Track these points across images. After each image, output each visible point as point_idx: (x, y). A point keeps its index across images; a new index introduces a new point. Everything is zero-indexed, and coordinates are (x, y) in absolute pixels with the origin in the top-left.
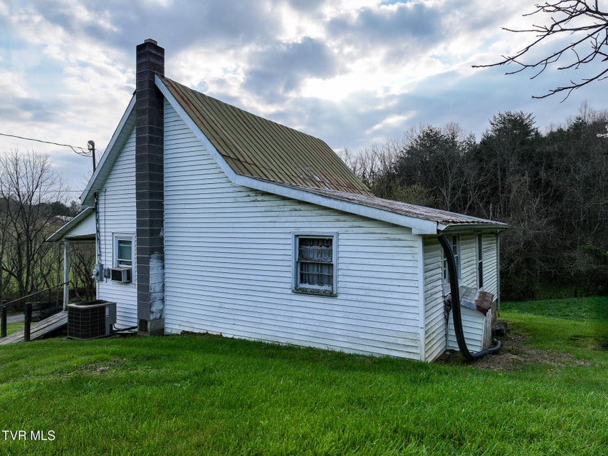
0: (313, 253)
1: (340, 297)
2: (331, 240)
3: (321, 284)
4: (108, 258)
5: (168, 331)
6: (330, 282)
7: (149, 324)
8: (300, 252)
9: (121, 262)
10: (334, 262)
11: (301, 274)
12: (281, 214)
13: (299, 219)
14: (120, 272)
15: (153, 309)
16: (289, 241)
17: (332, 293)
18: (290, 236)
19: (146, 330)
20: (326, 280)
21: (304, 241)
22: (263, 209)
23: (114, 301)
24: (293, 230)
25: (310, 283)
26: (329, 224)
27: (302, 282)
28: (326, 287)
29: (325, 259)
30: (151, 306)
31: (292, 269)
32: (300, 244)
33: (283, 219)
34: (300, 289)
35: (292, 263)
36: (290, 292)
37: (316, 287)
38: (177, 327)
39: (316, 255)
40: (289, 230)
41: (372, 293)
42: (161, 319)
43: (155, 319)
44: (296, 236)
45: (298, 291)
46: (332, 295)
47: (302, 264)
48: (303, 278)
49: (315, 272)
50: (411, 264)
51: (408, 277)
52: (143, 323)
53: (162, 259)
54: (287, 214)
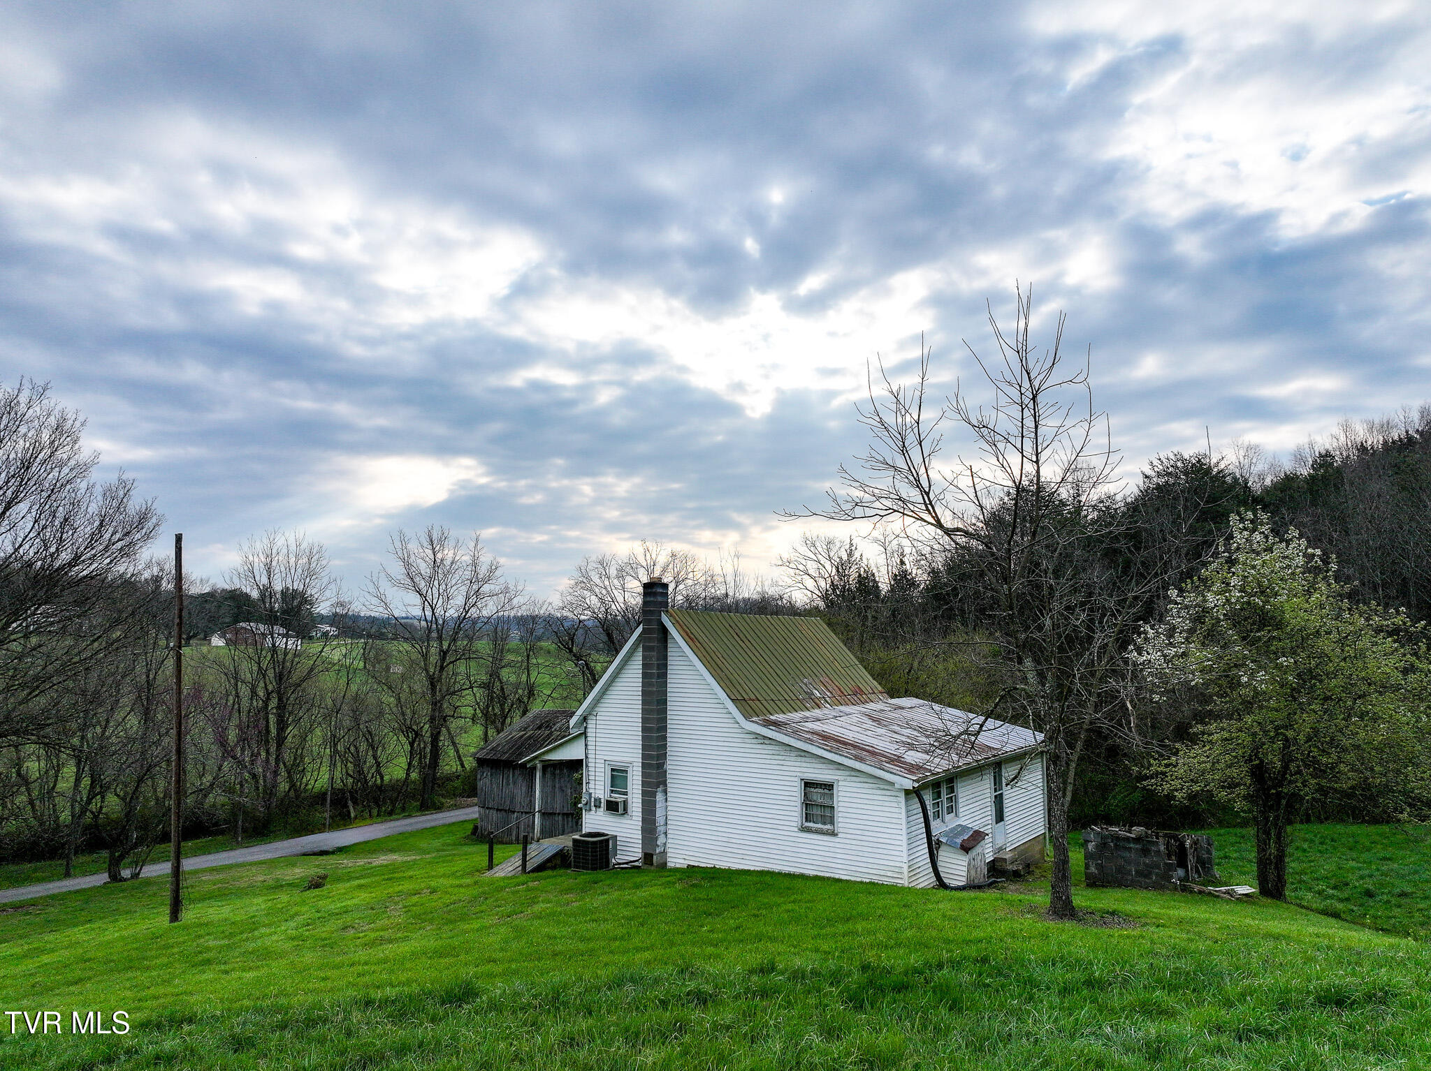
0: (817, 795)
1: (840, 835)
2: (833, 785)
3: (824, 823)
4: (597, 785)
5: (670, 865)
6: (832, 823)
7: (655, 857)
8: (805, 794)
9: (612, 791)
10: (835, 805)
11: (806, 814)
12: (787, 758)
13: (805, 765)
14: (617, 803)
15: (659, 843)
16: (796, 784)
17: (833, 832)
18: (796, 779)
19: (652, 864)
20: (828, 820)
21: (808, 784)
22: (770, 752)
23: (615, 834)
24: (798, 774)
25: (814, 822)
26: (831, 772)
27: (806, 821)
28: (828, 827)
29: (827, 802)
30: (656, 839)
31: (798, 809)
32: (805, 787)
33: (789, 763)
34: (806, 827)
35: (799, 804)
36: (796, 829)
37: (820, 826)
38: (682, 861)
39: (819, 798)
40: (795, 774)
41: (866, 833)
42: (664, 852)
43: (660, 853)
44: (802, 780)
45: (804, 829)
46: (833, 834)
47: (806, 804)
48: (808, 818)
49: (819, 813)
50: (897, 810)
51: (894, 821)
52: (648, 857)
53: (665, 792)
54: (793, 759)
